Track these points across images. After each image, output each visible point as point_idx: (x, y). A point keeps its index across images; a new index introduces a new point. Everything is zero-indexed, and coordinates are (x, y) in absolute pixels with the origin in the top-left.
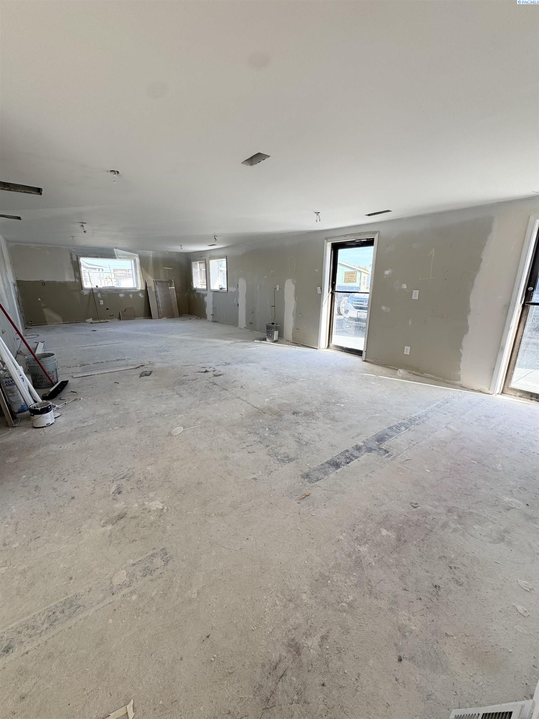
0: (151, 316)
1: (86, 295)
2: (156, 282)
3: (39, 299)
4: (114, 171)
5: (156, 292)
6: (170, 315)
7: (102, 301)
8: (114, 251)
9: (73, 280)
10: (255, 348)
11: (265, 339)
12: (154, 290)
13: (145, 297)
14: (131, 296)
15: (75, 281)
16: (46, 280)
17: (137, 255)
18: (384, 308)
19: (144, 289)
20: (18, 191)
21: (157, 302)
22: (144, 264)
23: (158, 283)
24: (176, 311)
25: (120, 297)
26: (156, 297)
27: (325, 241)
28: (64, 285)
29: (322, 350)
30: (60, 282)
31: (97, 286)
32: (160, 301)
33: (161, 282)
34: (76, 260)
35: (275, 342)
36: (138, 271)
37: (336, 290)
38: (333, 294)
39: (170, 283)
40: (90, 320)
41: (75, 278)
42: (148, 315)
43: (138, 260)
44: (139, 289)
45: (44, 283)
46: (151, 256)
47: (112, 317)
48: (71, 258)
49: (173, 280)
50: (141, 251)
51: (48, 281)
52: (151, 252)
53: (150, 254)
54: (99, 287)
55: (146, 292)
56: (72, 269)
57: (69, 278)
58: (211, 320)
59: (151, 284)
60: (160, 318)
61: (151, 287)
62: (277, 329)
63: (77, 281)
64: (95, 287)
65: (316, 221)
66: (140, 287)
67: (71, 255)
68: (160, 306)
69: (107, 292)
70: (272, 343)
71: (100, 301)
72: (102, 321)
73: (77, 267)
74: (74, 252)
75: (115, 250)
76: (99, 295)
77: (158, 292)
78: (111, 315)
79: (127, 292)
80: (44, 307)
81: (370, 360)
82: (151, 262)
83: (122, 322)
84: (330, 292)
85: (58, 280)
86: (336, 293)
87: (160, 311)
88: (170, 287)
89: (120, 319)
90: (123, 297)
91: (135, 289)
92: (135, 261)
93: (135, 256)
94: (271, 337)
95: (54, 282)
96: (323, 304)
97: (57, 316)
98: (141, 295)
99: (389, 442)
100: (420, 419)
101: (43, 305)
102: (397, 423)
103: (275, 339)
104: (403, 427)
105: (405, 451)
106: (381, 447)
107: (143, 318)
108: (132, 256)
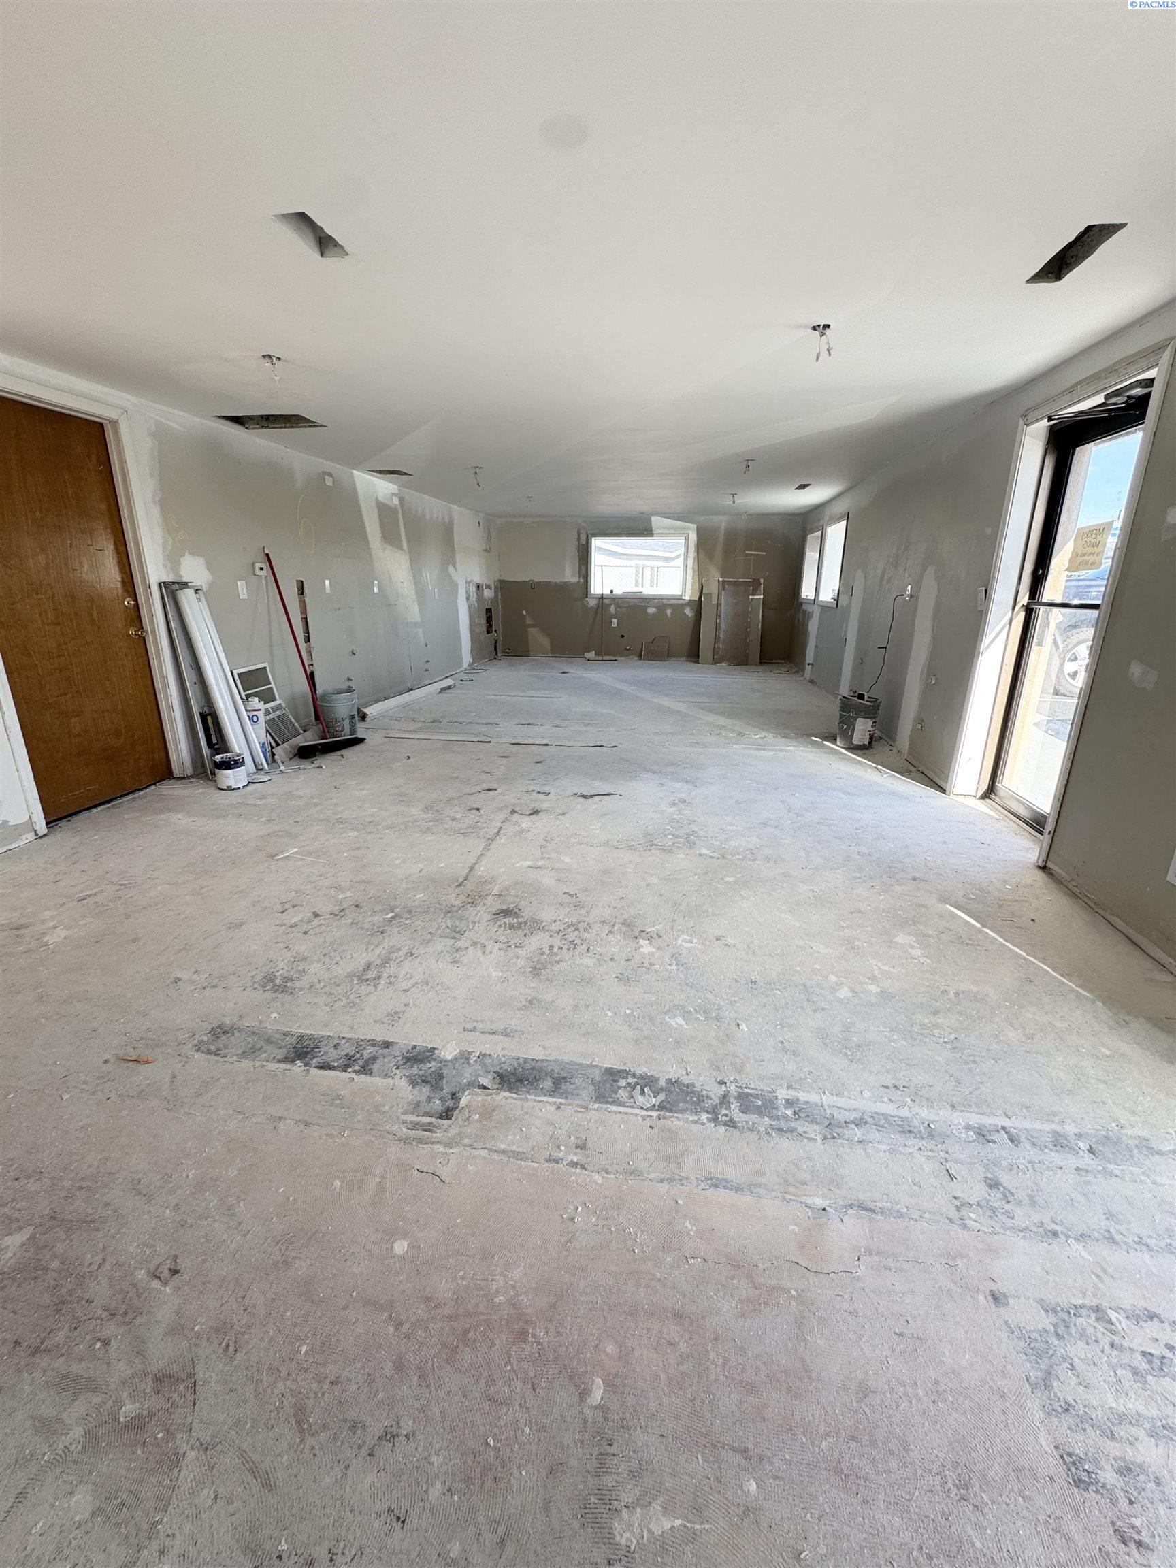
0: (698, 656)
1: (592, 607)
2: (723, 585)
3: (524, 612)
5: (719, 605)
6: (737, 658)
7: (615, 621)
9: (575, 579)
11: (833, 740)
12: (715, 602)
13: (696, 615)
14: (669, 612)
15: (579, 582)
16: (536, 579)
17: (694, 526)
19: (697, 598)
21: (717, 627)
22: (705, 545)
23: (727, 587)
24: (755, 650)
25: (648, 614)
26: (718, 616)
27: (1021, 422)
28: (561, 588)
29: (960, 799)
30: (556, 583)
31: (612, 592)
32: (723, 626)
33: (735, 583)
34: (584, 543)
35: (856, 749)
36: (691, 561)
37: (1042, 597)
38: (1029, 612)
39: (754, 586)
40: (591, 655)
41: (579, 577)
42: (694, 655)
43: (693, 537)
44: (687, 598)
45: (533, 585)
46: (723, 526)
47: (626, 652)
48: (579, 539)
49: (762, 581)
50: (702, 518)
51: (540, 582)
52: (723, 518)
53: (721, 522)
54: (614, 593)
55: (698, 605)
56: (577, 560)
57: (569, 575)
58: (808, 678)
59: (713, 588)
60: (714, 662)
61: (709, 595)
63: (583, 580)
64: (609, 593)
65: (818, 356)
66: (689, 595)
67: (580, 534)
68: (722, 636)
69: (628, 602)
71: (613, 620)
72: (605, 658)
73: (584, 556)
74: (585, 528)
75: (654, 518)
76: (612, 608)
77: (723, 605)
78: (626, 649)
79: (662, 603)
81: (1060, 871)
82: (721, 540)
83: (642, 662)
85: (555, 579)
87: (719, 648)
88: (753, 595)
89: (640, 657)
90: (653, 614)
91: (679, 598)
92: (687, 539)
93: (689, 528)
94: (847, 734)
95: (548, 584)
96: (983, 646)
97: (545, 642)
98: (688, 612)
99: (515, 1099)
100: (786, 1117)
101: (529, 621)
102: (674, 1077)
103: (855, 741)
104: (662, 1097)
105: (484, 1153)
106: (467, 1093)
107: (684, 659)
108: (683, 528)
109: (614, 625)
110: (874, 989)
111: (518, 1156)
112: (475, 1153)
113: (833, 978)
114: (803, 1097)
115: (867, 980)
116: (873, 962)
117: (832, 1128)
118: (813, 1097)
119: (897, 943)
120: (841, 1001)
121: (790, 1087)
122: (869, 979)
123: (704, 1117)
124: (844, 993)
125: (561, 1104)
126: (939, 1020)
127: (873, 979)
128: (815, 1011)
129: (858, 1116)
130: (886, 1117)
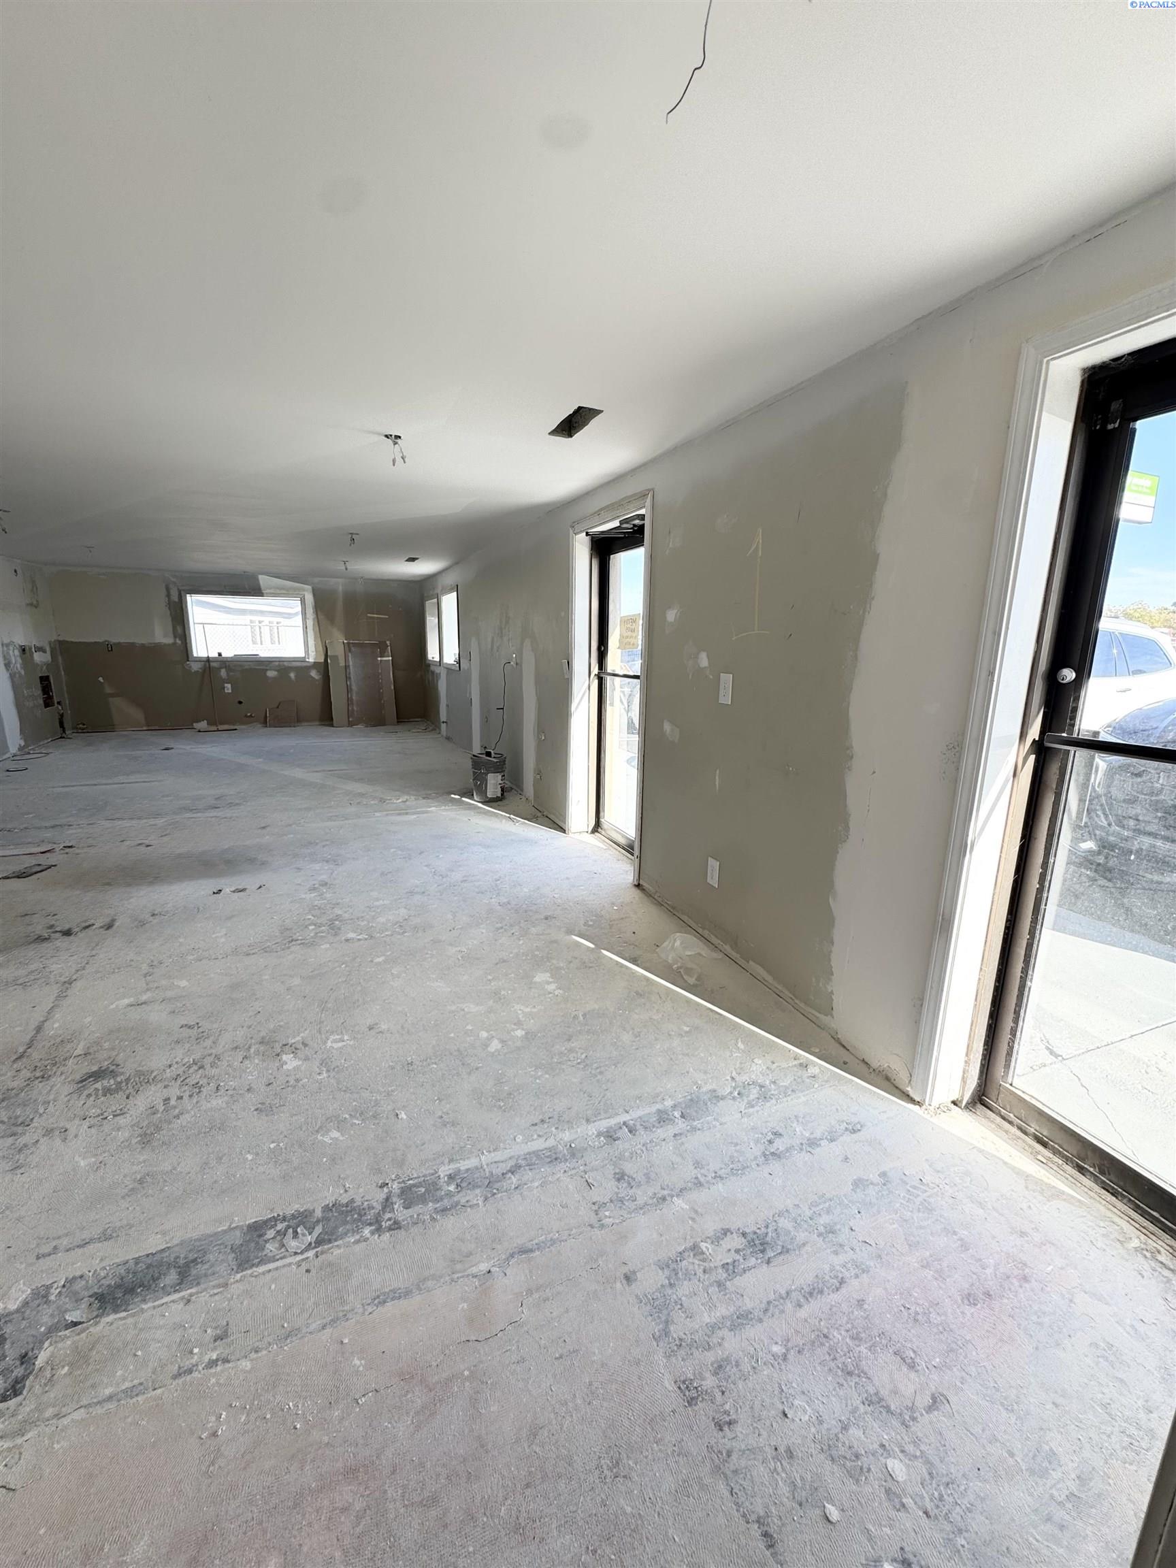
0: (332, 719)
1: (197, 672)
2: (348, 647)
3: (101, 679)
5: (347, 667)
6: (375, 719)
7: (229, 686)
8: (258, 580)
9: (169, 640)
11: (469, 794)
12: (342, 663)
13: (322, 679)
14: (292, 675)
15: (175, 644)
16: (114, 640)
17: (309, 587)
18: (667, 728)
19: (323, 661)
21: (349, 690)
22: (324, 607)
23: (353, 649)
24: (391, 711)
25: (267, 677)
26: (348, 678)
27: (571, 531)
28: (154, 651)
29: (577, 836)
30: (143, 645)
31: (220, 654)
32: (354, 687)
33: (361, 645)
34: (177, 600)
35: (488, 802)
36: (310, 623)
37: (609, 671)
38: (601, 681)
39: (381, 648)
40: (203, 725)
41: (175, 637)
42: (326, 718)
43: (309, 598)
44: (311, 660)
45: (110, 647)
46: (340, 588)
47: (248, 719)
48: (168, 595)
49: (388, 643)
50: (316, 580)
51: (119, 643)
52: (340, 580)
53: (339, 585)
54: (223, 655)
55: (324, 668)
56: (170, 619)
57: (161, 635)
58: (445, 734)
59: (338, 649)
60: (350, 724)
61: (335, 658)
63: (178, 641)
64: (217, 655)
65: (394, 461)
66: (313, 656)
67: (168, 589)
68: (354, 698)
69: (241, 666)
71: (226, 685)
72: (220, 727)
73: (180, 616)
74: (175, 583)
75: (260, 577)
76: (223, 673)
77: (351, 667)
78: (246, 716)
79: (283, 666)
80: (112, 695)
82: (340, 604)
83: (266, 729)
84: (592, 676)
85: (140, 640)
86: (606, 678)
87: (353, 709)
88: (381, 657)
89: (265, 723)
90: (275, 678)
91: (302, 660)
92: (303, 601)
93: (304, 590)
94: (482, 790)
95: (132, 645)
97: (137, 714)
98: (314, 674)
99: (124, 1318)
100: (449, 1194)
101: (108, 690)
102: (329, 1201)
103: (490, 795)
104: (318, 1229)
105: (79, 1415)
106: (46, 1344)
107: (317, 723)
108: (299, 589)
109: (228, 688)
110: (519, 1033)
111: (131, 1392)
112: (65, 1421)
113: (484, 1034)
114: (464, 1165)
115: (513, 1026)
116: (517, 1007)
117: (491, 1184)
118: (471, 1163)
119: (535, 983)
120: (492, 1054)
121: (451, 1161)
122: (515, 1024)
123: (367, 1231)
124: (495, 1045)
125: (191, 1295)
126: (573, 1045)
127: (519, 1024)
128: (469, 1074)
129: (511, 1163)
130: (536, 1153)
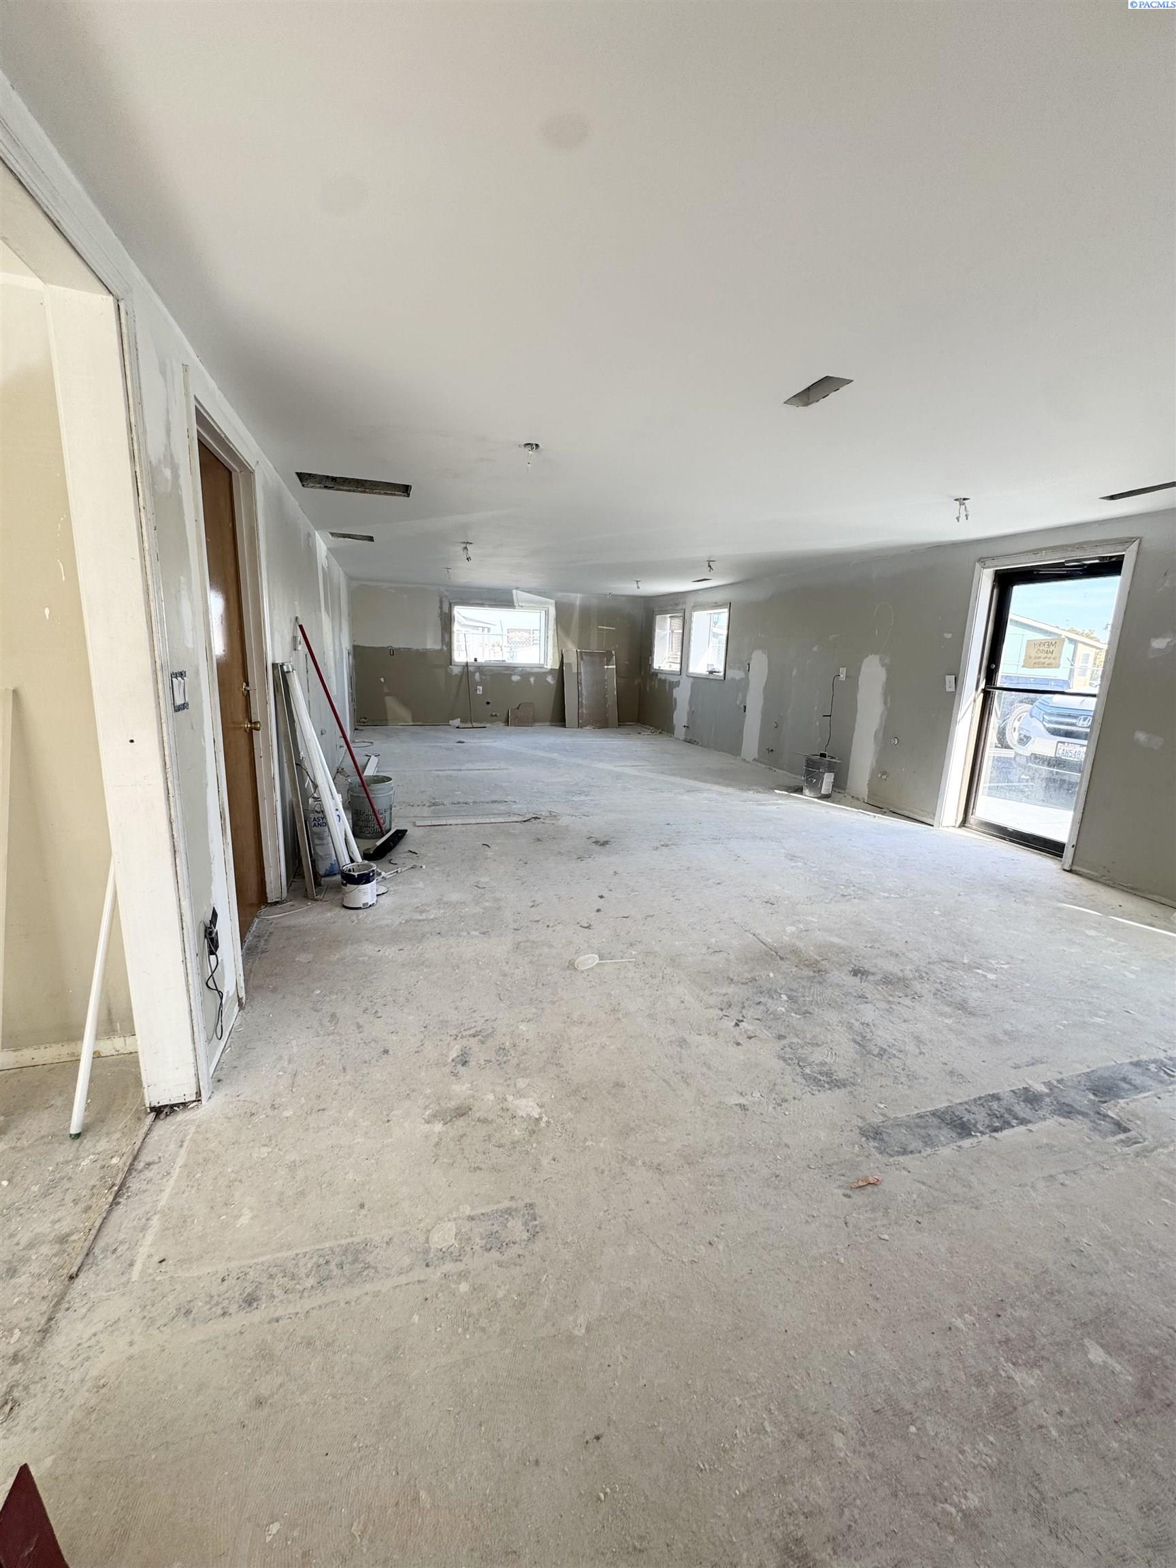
0: (564, 721)
1: (456, 675)
2: (580, 655)
3: (382, 680)
4: (531, 445)
5: (578, 674)
6: (600, 721)
7: (481, 688)
8: (512, 595)
9: (438, 647)
10: (775, 807)
11: (799, 790)
12: (575, 670)
13: (558, 681)
14: (532, 680)
15: (442, 650)
16: (396, 646)
17: (553, 601)
18: (1141, 736)
19: (557, 668)
20: (375, 493)
21: (579, 694)
22: (563, 619)
23: (584, 657)
24: (613, 714)
25: (512, 681)
26: (579, 683)
27: (978, 566)
28: (422, 655)
29: (945, 829)
30: (417, 650)
31: (476, 660)
32: (584, 693)
33: (591, 654)
34: (447, 611)
35: (826, 797)
36: (551, 633)
37: (999, 684)
38: (987, 695)
39: (607, 656)
40: (457, 722)
41: (442, 645)
42: (559, 719)
43: (552, 611)
44: (549, 666)
45: (392, 652)
46: (578, 603)
47: (493, 718)
48: (441, 608)
49: (613, 652)
50: (559, 594)
51: (400, 649)
52: (579, 595)
53: (577, 599)
54: (479, 661)
55: (560, 674)
56: (439, 628)
57: (432, 643)
58: (682, 737)
59: (571, 659)
60: (580, 726)
61: (570, 665)
62: (831, 768)
63: (445, 648)
64: (473, 661)
65: (958, 519)
66: (552, 663)
67: (441, 602)
68: (584, 702)
69: (491, 671)
70: (816, 800)
71: (478, 687)
72: (475, 725)
73: (447, 622)
74: (446, 596)
75: (514, 591)
76: (477, 675)
77: (583, 674)
78: (492, 715)
79: (526, 673)
80: (388, 694)
81: (1088, 871)
82: (576, 616)
83: (510, 728)
84: (980, 689)
85: (416, 645)
86: (997, 692)
87: (582, 712)
88: (607, 665)
89: (507, 722)
90: (517, 682)
91: (541, 667)
92: (547, 613)
93: (547, 603)
94: (815, 786)
95: (408, 650)
96: (959, 716)
97: (405, 713)
98: (550, 679)
99: (1131, 1102)
101: (386, 690)
103: (823, 792)
106: (1103, 1109)
107: (548, 723)
108: (541, 603)
109: (480, 692)
125: (1155, 1095)
